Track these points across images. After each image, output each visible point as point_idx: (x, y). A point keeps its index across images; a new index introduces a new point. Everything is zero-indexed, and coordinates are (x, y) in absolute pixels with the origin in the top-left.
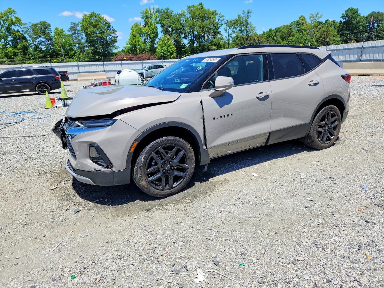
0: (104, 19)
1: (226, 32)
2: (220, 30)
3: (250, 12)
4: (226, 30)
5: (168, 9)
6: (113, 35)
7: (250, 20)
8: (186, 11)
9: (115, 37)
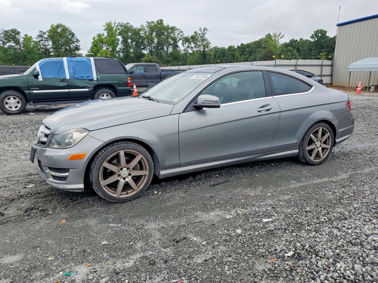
0: (70, 30)
1: (184, 46)
2: (178, 44)
3: (207, 30)
4: (183, 44)
5: (128, 24)
6: (76, 43)
7: (206, 36)
8: (145, 26)
9: (77, 46)
